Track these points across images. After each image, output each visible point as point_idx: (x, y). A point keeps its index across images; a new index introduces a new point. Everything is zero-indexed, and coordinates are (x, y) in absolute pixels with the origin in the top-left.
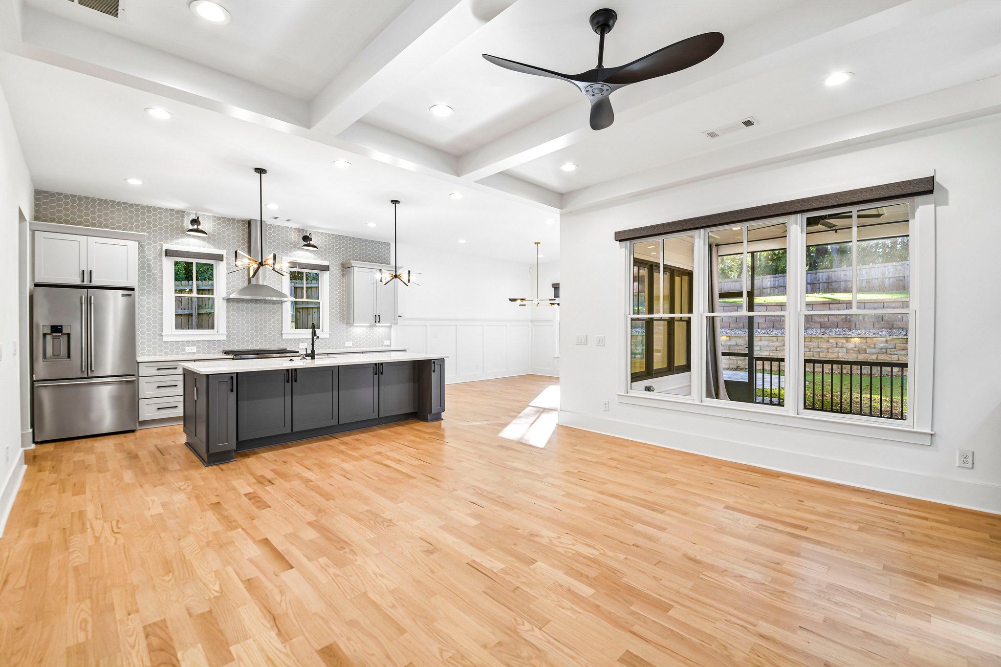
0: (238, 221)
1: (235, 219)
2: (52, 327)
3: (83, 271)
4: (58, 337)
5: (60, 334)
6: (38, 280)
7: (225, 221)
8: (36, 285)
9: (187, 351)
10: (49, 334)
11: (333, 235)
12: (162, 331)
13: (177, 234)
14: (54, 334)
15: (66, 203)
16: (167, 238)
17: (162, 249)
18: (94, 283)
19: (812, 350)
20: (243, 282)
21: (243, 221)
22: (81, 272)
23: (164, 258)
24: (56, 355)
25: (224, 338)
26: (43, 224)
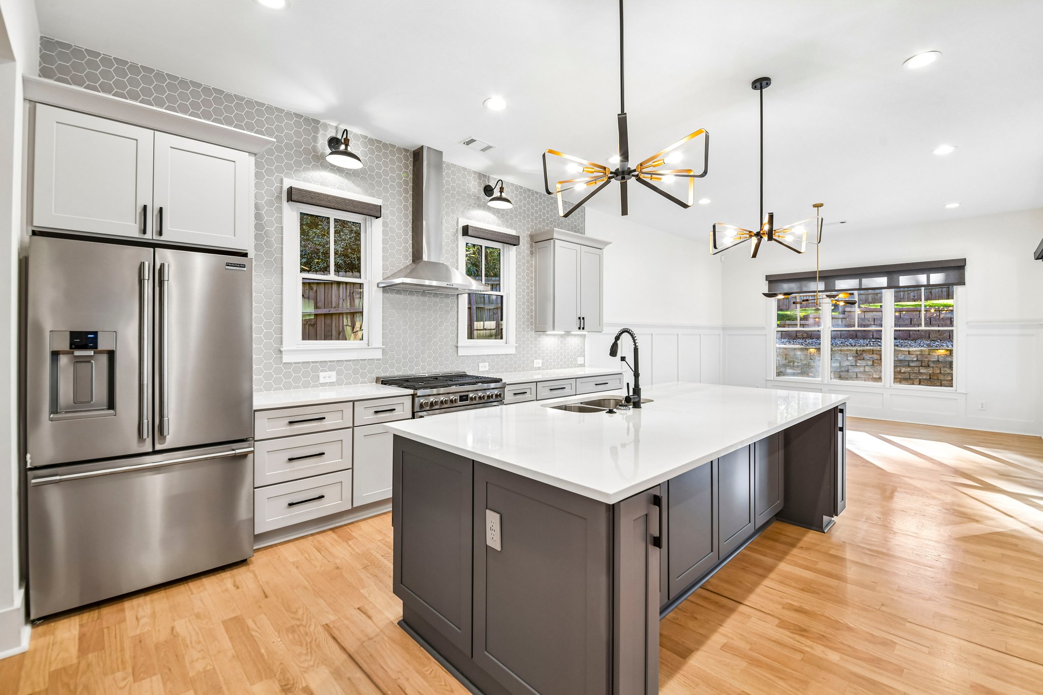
0: (400, 150)
1: (393, 146)
2: (73, 335)
3: (145, 207)
4: (87, 360)
5: (91, 353)
6: (41, 222)
7: (379, 146)
8: (34, 233)
9: (322, 380)
10: (65, 353)
11: (521, 187)
12: (281, 343)
13: (307, 162)
14: (78, 353)
15: (105, 74)
16: (289, 167)
17: (281, 188)
18: (166, 237)
20: (406, 257)
21: (406, 150)
22: (140, 209)
23: (286, 205)
24: (81, 402)
25: (378, 355)
26: (56, 87)
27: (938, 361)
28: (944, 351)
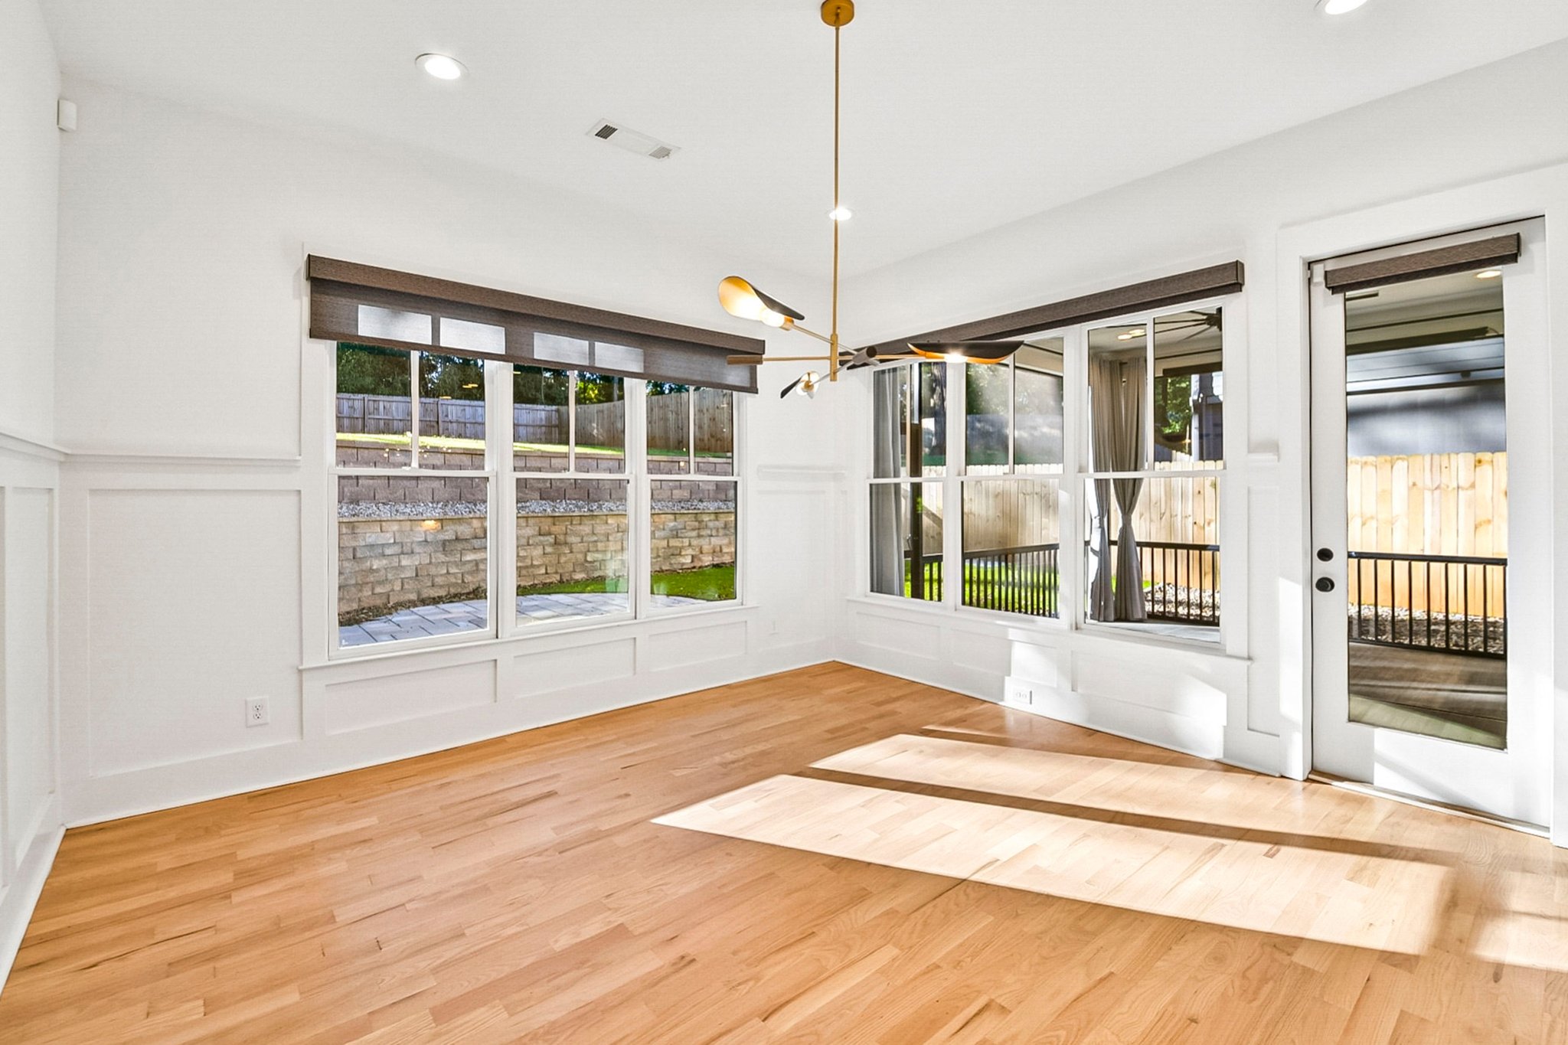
19: (585, 539)
27: (426, 541)
28: (433, 522)
